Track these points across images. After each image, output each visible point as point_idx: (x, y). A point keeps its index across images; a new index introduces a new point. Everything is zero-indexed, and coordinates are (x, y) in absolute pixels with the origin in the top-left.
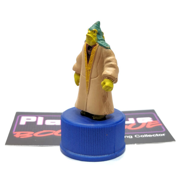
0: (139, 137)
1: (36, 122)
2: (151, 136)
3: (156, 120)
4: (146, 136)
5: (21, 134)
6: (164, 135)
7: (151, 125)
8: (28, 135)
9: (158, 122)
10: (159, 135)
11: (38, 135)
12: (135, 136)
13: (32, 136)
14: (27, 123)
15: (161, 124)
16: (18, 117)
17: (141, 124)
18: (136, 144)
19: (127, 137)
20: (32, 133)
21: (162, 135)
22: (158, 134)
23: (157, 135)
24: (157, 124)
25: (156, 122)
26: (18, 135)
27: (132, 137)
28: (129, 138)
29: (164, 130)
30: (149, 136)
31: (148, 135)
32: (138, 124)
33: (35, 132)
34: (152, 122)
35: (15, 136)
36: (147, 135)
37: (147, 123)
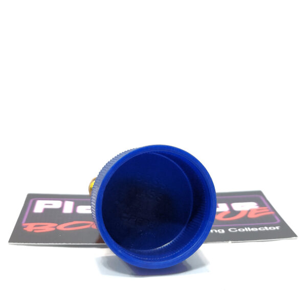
0: (236, 231)
1: (62, 208)
2: (256, 229)
3: (265, 206)
4: (247, 230)
5: (35, 226)
6: (277, 228)
7: (256, 214)
8: (48, 227)
9: (268, 209)
10: (270, 228)
11: (65, 227)
12: (230, 230)
13: (54, 229)
14: (46, 210)
15: (272, 213)
16: (31, 201)
17: (238, 212)
18: (230, 242)
19: (216, 231)
20: (55, 225)
21: (274, 228)
22: (268, 226)
23: (266, 228)
24: (266, 212)
25: (265, 209)
26: (30, 227)
27: (223, 231)
28: (218, 233)
29: (279, 221)
30: (253, 229)
31: (251, 228)
32: (233, 213)
33: (59, 223)
34: (258, 210)
35: (25, 229)
36: (249, 228)
37: (249, 211)
